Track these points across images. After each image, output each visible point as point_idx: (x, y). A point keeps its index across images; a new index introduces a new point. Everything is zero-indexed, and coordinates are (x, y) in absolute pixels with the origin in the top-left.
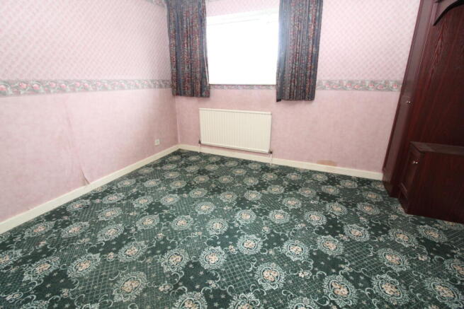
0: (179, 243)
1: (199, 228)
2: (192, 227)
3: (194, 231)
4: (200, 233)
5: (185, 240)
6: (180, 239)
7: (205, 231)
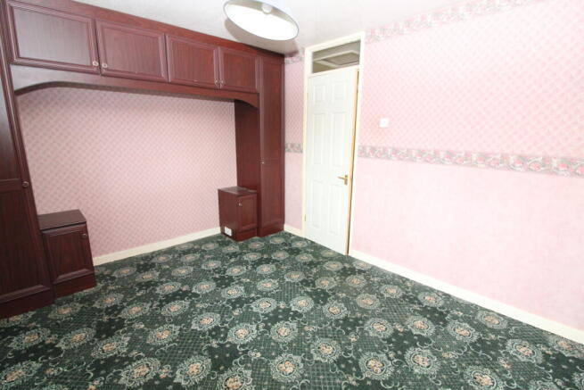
0: (331, 324)
1: (306, 335)
2: (314, 339)
3: (314, 333)
4: (306, 328)
5: (324, 326)
6: (330, 327)
7: (301, 328)
